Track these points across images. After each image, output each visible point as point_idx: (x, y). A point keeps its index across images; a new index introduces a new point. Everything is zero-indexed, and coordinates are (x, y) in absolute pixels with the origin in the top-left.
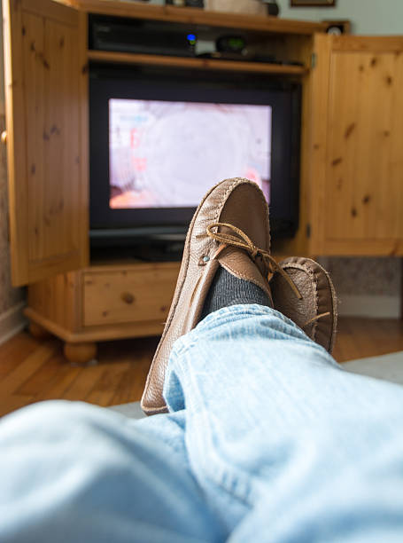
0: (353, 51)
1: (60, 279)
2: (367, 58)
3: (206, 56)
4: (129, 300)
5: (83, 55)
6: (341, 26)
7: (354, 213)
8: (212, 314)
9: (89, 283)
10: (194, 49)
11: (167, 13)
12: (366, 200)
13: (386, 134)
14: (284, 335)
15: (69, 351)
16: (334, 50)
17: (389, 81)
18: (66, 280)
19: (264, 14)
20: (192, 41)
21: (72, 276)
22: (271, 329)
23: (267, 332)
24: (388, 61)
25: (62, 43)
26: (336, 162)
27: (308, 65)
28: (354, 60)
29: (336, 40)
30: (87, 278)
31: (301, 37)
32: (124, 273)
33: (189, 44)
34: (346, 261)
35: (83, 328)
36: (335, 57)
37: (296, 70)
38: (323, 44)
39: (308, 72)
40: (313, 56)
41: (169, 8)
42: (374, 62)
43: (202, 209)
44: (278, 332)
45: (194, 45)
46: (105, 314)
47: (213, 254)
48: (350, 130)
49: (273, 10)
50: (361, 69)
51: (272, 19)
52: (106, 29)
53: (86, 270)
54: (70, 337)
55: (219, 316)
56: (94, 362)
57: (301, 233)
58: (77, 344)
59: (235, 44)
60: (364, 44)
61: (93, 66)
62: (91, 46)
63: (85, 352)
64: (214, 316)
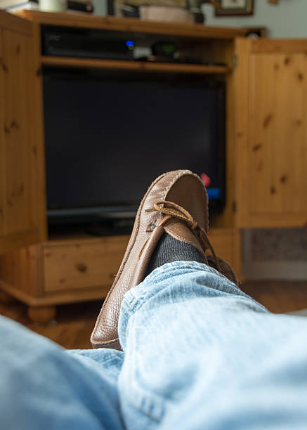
0: (269, 52)
1: (23, 251)
2: (281, 58)
3: (143, 59)
4: (82, 269)
5: (37, 60)
6: (259, 32)
7: (273, 191)
8: (158, 269)
9: (48, 255)
10: (132, 54)
11: (109, 23)
12: (283, 179)
13: (299, 123)
14: (217, 291)
15: (32, 314)
16: (253, 52)
17: (300, 77)
18: (28, 253)
19: (191, 22)
20: (130, 45)
21: (33, 249)
22: (205, 287)
23: (202, 289)
24: (299, 60)
25: (18, 50)
26: (257, 148)
27: (230, 65)
28: (270, 59)
29: (254, 43)
30: (46, 251)
31: (224, 41)
32: (78, 246)
33: (128, 49)
34: (268, 232)
35: (43, 294)
36: (253, 57)
37: (220, 69)
38: (243, 46)
39: (230, 72)
40: (234, 57)
41: (111, 19)
42: (287, 62)
43: (152, 191)
44: (211, 289)
45: (132, 51)
46: (62, 281)
47: (159, 223)
48: (268, 121)
49: (200, 18)
50: (276, 67)
51: (199, 26)
52: (56, 38)
53: (45, 243)
54: (33, 301)
55: (163, 271)
56: (54, 322)
57: (228, 210)
58: (40, 307)
59: (168, 49)
60: (278, 46)
61: (46, 70)
62: (44, 52)
63: (46, 314)
64: (159, 271)
